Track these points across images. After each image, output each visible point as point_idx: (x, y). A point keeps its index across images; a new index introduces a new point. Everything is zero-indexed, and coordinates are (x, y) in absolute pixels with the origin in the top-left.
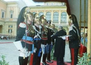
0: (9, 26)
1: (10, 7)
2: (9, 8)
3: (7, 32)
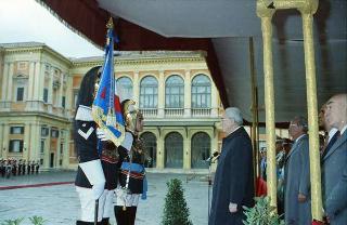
0: (12, 130)
3: (3, 149)
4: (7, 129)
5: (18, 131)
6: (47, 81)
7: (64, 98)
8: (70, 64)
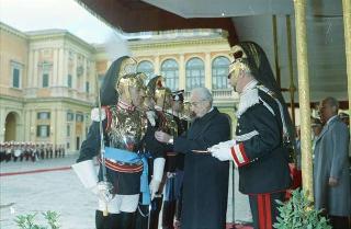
0: (39, 115)
1: (39, 50)
2: (37, 53)
3: (31, 134)
4: (34, 115)
5: (44, 116)
6: (71, 66)
7: (88, 84)
8: (92, 50)
